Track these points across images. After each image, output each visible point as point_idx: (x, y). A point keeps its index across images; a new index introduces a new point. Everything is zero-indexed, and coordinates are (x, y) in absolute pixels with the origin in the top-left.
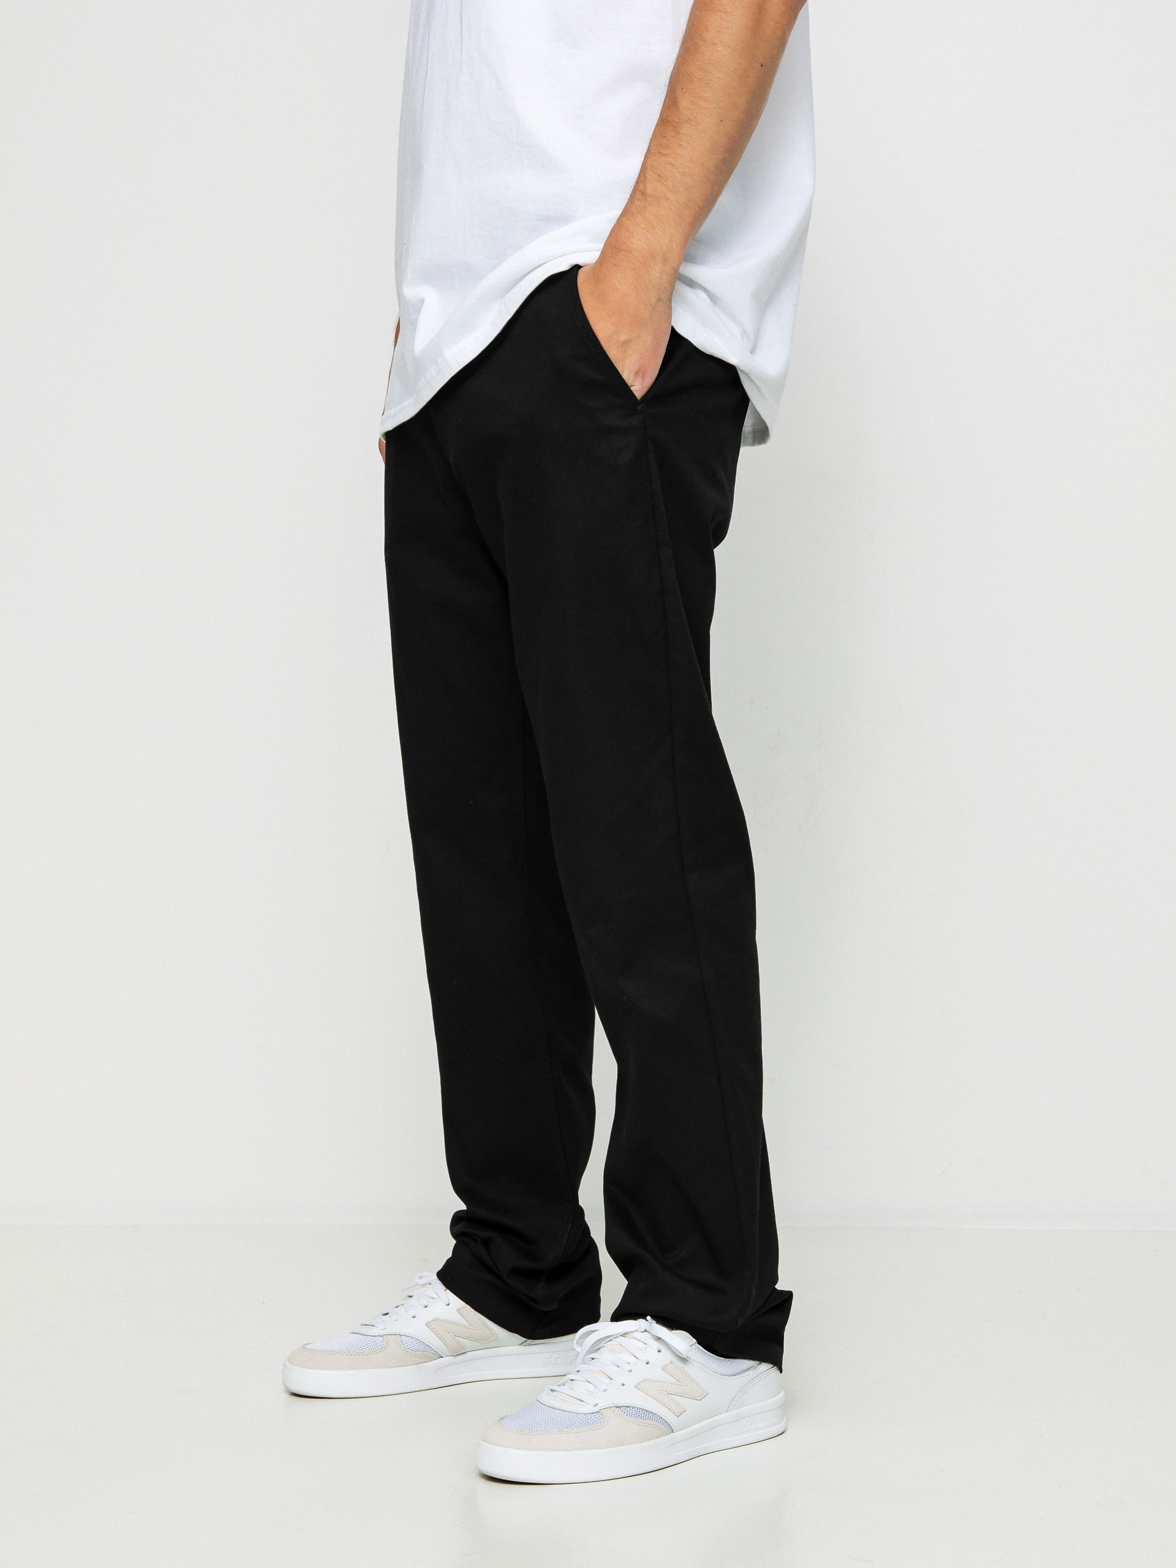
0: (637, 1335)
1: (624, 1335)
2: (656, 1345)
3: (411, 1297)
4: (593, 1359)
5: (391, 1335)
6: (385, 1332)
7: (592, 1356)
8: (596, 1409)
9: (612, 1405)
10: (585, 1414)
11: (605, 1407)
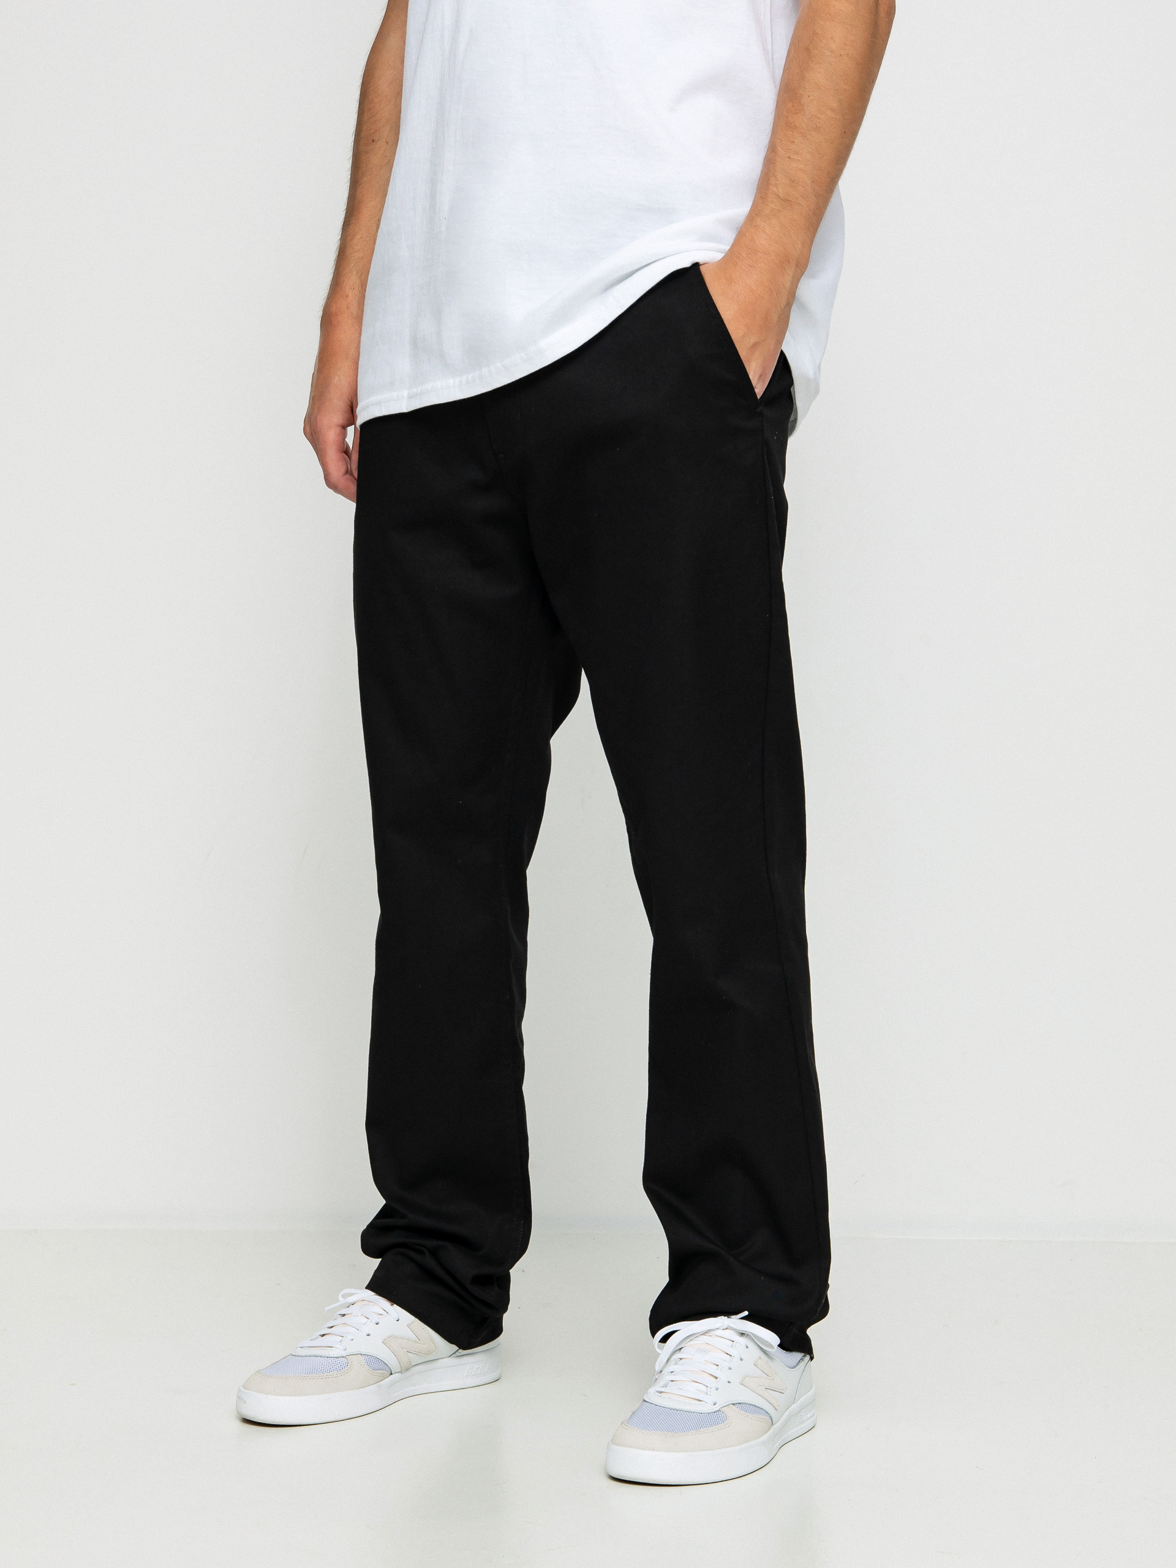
0: (720, 1332)
1: (705, 1333)
2: (743, 1341)
3: (344, 1315)
4: (681, 1359)
5: (353, 1355)
6: (347, 1352)
7: (678, 1355)
8: (716, 1408)
9: (728, 1403)
10: (709, 1413)
11: (724, 1405)
